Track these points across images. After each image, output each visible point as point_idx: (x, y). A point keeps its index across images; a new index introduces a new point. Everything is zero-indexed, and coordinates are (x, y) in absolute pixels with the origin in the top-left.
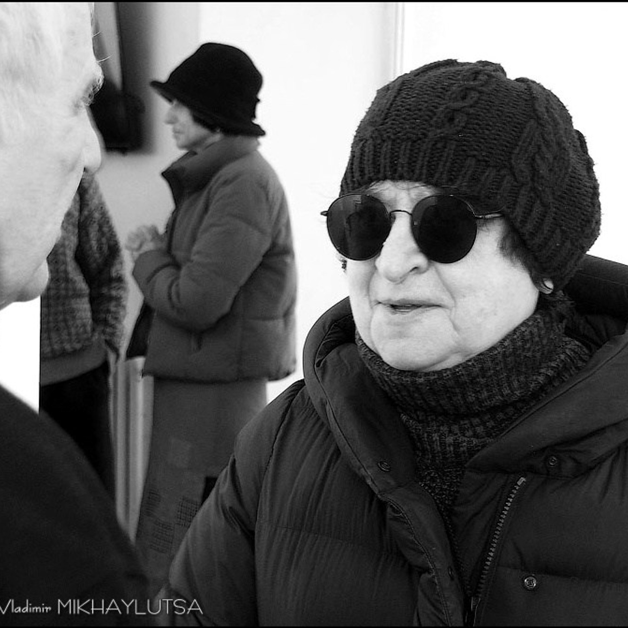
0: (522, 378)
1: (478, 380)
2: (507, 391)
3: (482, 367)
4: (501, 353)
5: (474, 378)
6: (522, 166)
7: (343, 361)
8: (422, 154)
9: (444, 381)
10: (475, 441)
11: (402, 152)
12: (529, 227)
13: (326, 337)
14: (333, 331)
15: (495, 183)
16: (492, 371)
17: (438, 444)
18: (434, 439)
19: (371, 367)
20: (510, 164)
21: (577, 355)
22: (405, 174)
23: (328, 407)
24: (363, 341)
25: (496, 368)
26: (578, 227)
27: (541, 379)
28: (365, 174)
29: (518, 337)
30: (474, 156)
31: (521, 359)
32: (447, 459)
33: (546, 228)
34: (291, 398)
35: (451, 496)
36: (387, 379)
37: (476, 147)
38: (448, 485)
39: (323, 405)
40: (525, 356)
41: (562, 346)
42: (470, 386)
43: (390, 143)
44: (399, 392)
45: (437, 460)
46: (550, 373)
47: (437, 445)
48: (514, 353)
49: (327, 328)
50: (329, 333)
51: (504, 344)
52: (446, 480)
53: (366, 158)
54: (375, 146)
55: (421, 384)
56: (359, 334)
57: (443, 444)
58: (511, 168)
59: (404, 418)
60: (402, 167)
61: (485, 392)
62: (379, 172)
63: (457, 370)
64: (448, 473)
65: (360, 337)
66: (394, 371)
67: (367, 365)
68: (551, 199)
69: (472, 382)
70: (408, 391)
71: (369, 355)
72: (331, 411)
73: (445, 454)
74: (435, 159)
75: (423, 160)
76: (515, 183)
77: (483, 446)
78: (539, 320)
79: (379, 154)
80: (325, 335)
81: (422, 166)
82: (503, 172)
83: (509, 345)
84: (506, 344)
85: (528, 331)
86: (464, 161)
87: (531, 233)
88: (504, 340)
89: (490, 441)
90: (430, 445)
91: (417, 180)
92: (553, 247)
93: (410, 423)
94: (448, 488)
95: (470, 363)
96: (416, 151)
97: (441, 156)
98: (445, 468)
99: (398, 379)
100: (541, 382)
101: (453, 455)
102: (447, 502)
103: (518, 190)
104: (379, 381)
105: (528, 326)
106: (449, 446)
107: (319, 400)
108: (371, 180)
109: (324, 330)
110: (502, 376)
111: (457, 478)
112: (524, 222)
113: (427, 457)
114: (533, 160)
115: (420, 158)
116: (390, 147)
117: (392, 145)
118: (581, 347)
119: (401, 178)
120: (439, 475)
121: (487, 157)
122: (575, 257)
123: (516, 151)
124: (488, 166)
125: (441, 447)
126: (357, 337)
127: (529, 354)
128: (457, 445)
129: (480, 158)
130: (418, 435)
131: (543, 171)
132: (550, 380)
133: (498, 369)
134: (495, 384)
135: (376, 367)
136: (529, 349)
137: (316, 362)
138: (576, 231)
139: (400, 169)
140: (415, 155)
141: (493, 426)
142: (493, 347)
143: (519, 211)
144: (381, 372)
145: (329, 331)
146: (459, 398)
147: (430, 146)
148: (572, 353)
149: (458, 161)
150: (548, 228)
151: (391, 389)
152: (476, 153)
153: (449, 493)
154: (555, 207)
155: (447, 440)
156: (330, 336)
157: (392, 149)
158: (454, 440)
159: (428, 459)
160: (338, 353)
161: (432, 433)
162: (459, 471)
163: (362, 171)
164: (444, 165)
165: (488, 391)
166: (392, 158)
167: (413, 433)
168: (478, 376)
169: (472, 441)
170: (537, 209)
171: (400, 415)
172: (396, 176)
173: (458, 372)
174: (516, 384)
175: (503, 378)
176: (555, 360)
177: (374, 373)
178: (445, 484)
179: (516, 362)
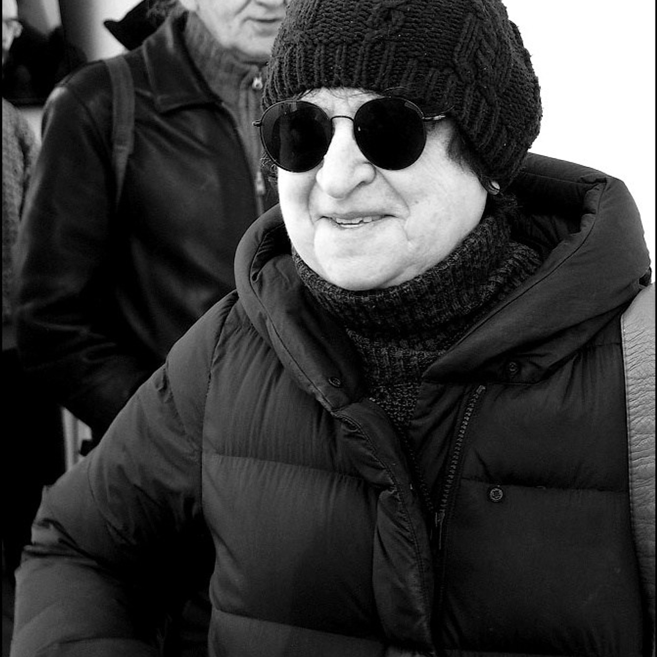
0: (472, 291)
1: (427, 297)
2: (456, 306)
3: (431, 284)
4: (451, 268)
5: (423, 295)
6: (465, 64)
7: (281, 274)
8: (359, 58)
9: (391, 300)
10: (426, 354)
11: (337, 56)
12: (476, 128)
13: (260, 248)
14: (266, 242)
15: (439, 84)
16: (441, 287)
17: (388, 359)
18: (383, 353)
19: (311, 287)
20: (453, 62)
21: (526, 258)
22: (343, 81)
23: (268, 323)
24: (300, 259)
25: (445, 283)
26: (522, 124)
27: (491, 287)
28: (297, 83)
29: (467, 250)
30: (415, 57)
31: (471, 272)
32: (398, 373)
33: (493, 129)
34: (224, 315)
35: (404, 412)
36: (329, 299)
37: (416, 47)
38: (399, 401)
39: (262, 320)
40: (474, 268)
41: (509, 252)
42: (419, 304)
43: (323, 47)
44: (342, 312)
45: (387, 375)
46: (500, 280)
47: (386, 360)
48: (463, 267)
49: (260, 239)
50: (262, 244)
51: (454, 258)
52: (397, 396)
53: (297, 65)
54: (305, 51)
55: (366, 303)
56: (296, 251)
57: (392, 359)
58: (454, 67)
59: (350, 333)
60: (339, 74)
61: (435, 309)
62: (313, 79)
63: (404, 287)
64: (398, 389)
65: (297, 254)
66: (337, 290)
67: (306, 284)
68: (496, 98)
69: (420, 300)
70: (353, 310)
71: (308, 274)
72: (272, 327)
73: (394, 369)
74: (375, 62)
75: (361, 65)
76: (459, 83)
77: (435, 360)
78: (487, 229)
79: (311, 60)
80: (257, 246)
81: (361, 71)
82: (446, 72)
83: (458, 259)
84: (456, 258)
85: (477, 242)
86: (405, 62)
87: (479, 134)
88: (453, 253)
89: (442, 353)
90: (379, 361)
91: (356, 87)
92: (501, 148)
93: (357, 338)
94: (400, 404)
95: (418, 280)
96: (353, 55)
97: (381, 58)
98: (396, 384)
99: (341, 298)
100: (492, 291)
101: (404, 370)
102: (399, 419)
103: (464, 90)
104: (319, 300)
105: (477, 237)
106: (399, 360)
107: (257, 316)
108: (303, 89)
109: (257, 240)
110: (452, 291)
111: (408, 392)
112: (471, 124)
113: (375, 372)
114: (476, 57)
115: (358, 62)
116: (322, 52)
117: (325, 49)
118: (529, 250)
119: (338, 85)
120: (389, 391)
121: (429, 56)
122: (520, 156)
123: (458, 49)
124: (430, 66)
125: (390, 361)
126: (294, 254)
127: (478, 266)
128: (407, 360)
129: (422, 58)
130: (365, 351)
131: (487, 68)
132: (500, 288)
133: (448, 284)
134: (445, 300)
135: (316, 287)
136: (478, 261)
137: (251, 276)
138: (521, 128)
139: (336, 75)
140: (352, 59)
141: (444, 339)
142: (442, 262)
143: (466, 112)
144: (323, 291)
145: (262, 242)
146: (407, 316)
147: (367, 49)
148: (520, 256)
149: (399, 63)
150: (495, 129)
151: (332, 309)
152: (416, 53)
153: (401, 409)
154: (501, 106)
155: (396, 354)
156: (263, 247)
157: (325, 54)
158: (403, 354)
159: (377, 374)
160: (274, 264)
161: (381, 348)
162: (410, 386)
163: (293, 79)
164: (385, 69)
165: (437, 307)
166: (326, 64)
167: (360, 348)
168: (427, 292)
169: (423, 354)
170: (483, 108)
171: (345, 330)
172: (332, 83)
173: (406, 290)
174: (465, 297)
175: (453, 293)
176: (503, 266)
177: (315, 293)
178: (395, 400)
179: (465, 276)
